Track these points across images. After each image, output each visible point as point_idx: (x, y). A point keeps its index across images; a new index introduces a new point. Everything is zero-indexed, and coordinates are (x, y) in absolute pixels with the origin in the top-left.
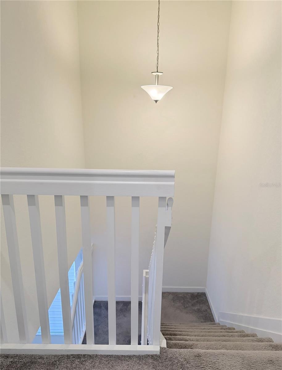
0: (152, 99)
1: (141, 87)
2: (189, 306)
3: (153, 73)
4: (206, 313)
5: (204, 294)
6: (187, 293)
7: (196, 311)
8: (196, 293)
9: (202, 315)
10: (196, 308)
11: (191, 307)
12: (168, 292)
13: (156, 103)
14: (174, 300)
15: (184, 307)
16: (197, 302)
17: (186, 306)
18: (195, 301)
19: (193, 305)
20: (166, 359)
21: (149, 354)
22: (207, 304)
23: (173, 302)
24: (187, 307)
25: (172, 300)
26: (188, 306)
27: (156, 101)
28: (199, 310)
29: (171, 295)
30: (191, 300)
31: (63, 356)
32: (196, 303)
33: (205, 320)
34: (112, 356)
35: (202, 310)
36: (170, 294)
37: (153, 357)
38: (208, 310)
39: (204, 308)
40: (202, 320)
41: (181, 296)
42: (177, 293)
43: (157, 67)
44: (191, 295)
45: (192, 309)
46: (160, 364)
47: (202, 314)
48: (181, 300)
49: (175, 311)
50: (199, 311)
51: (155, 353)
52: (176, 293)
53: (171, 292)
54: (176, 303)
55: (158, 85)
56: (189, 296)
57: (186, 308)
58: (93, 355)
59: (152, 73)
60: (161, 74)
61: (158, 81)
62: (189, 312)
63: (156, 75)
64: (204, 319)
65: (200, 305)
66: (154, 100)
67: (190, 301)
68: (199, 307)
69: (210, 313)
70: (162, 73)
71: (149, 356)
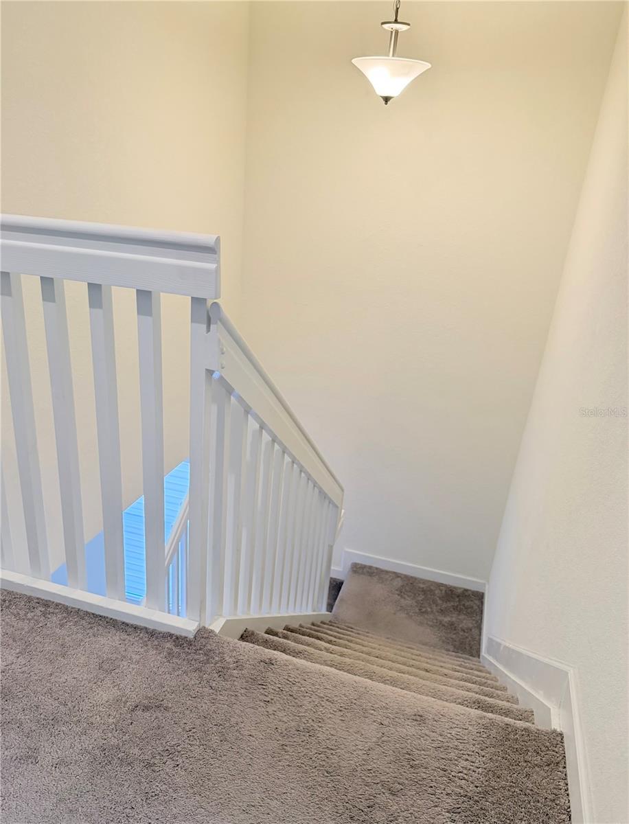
0: (377, 95)
1: (353, 61)
2: (432, 612)
3: (384, 26)
4: (466, 635)
5: (480, 597)
6: (439, 585)
7: (444, 625)
8: (460, 588)
9: (454, 636)
10: (447, 619)
11: (437, 614)
12: (394, 573)
13: (386, 103)
14: (401, 592)
15: (420, 610)
16: (455, 608)
17: (424, 610)
18: (450, 604)
19: (442, 612)
20: (200, 649)
21: (172, 632)
22: (478, 618)
23: (399, 595)
24: (426, 612)
25: (397, 590)
26: (429, 610)
27: (387, 99)
28: (452, 624)
29: (399, 579)
30: (443, 601)
31: (21, 596)
32: (452, 609)
33: (458, 649)
34: (105, 618)
35: (461, 626)
36: (398, 577)
37: (179, 640)
38: (473, 630)
39: (467, 623)
40: (451, 648)
41: (423, 588)
42: (416, 579)
43: (397, 9)
44: (446, 591)
45: (437, 620)
46: (183, 656)
47: (454, 634)
48: (419, 595)
49: (395, 614)
50: (452, 626)
51: (184, 634)
52: (412, 577)
53: (402, 574)
54: (405, 598)
55: (393, 56)
56: (441, 591)
57: (422, 613)
58: (72, 608)
59: (383, 23)
60: (405, 27)
61: (395, 45)
62: (427, 624)
63: (392, 32)
64: (455, 647)
65: (459, 615)
66: (382, 97)
67: (439, 602)
68: (454, 619)
69: (478, 637)
70: (409, 25)
71: (171, 635)
